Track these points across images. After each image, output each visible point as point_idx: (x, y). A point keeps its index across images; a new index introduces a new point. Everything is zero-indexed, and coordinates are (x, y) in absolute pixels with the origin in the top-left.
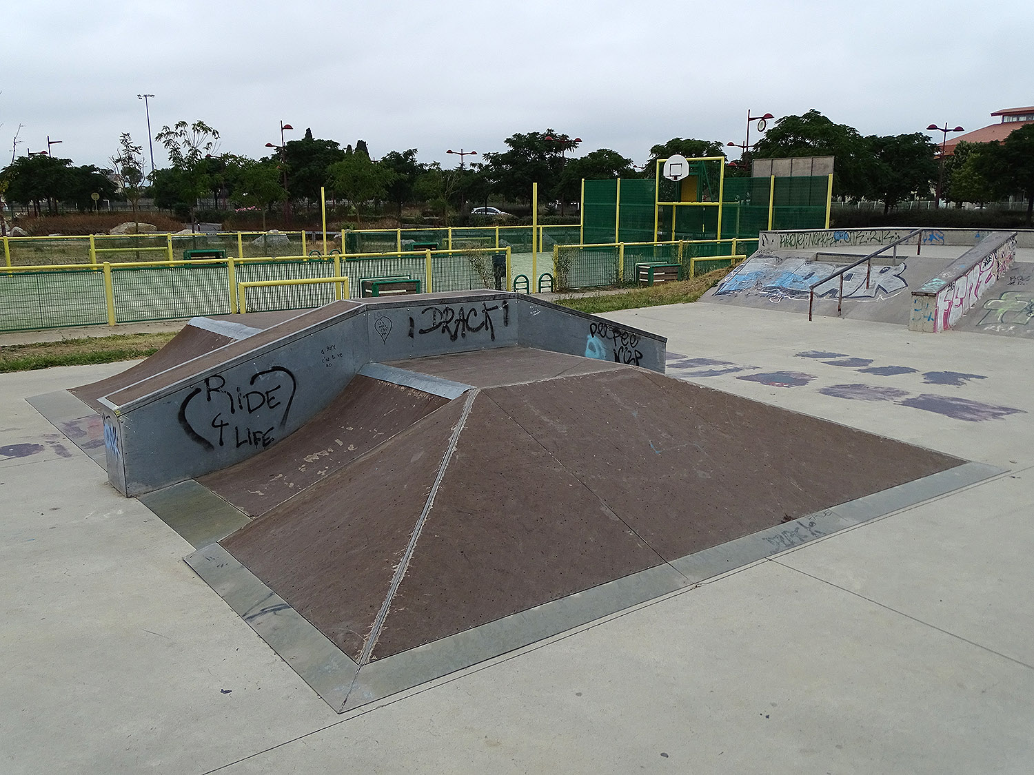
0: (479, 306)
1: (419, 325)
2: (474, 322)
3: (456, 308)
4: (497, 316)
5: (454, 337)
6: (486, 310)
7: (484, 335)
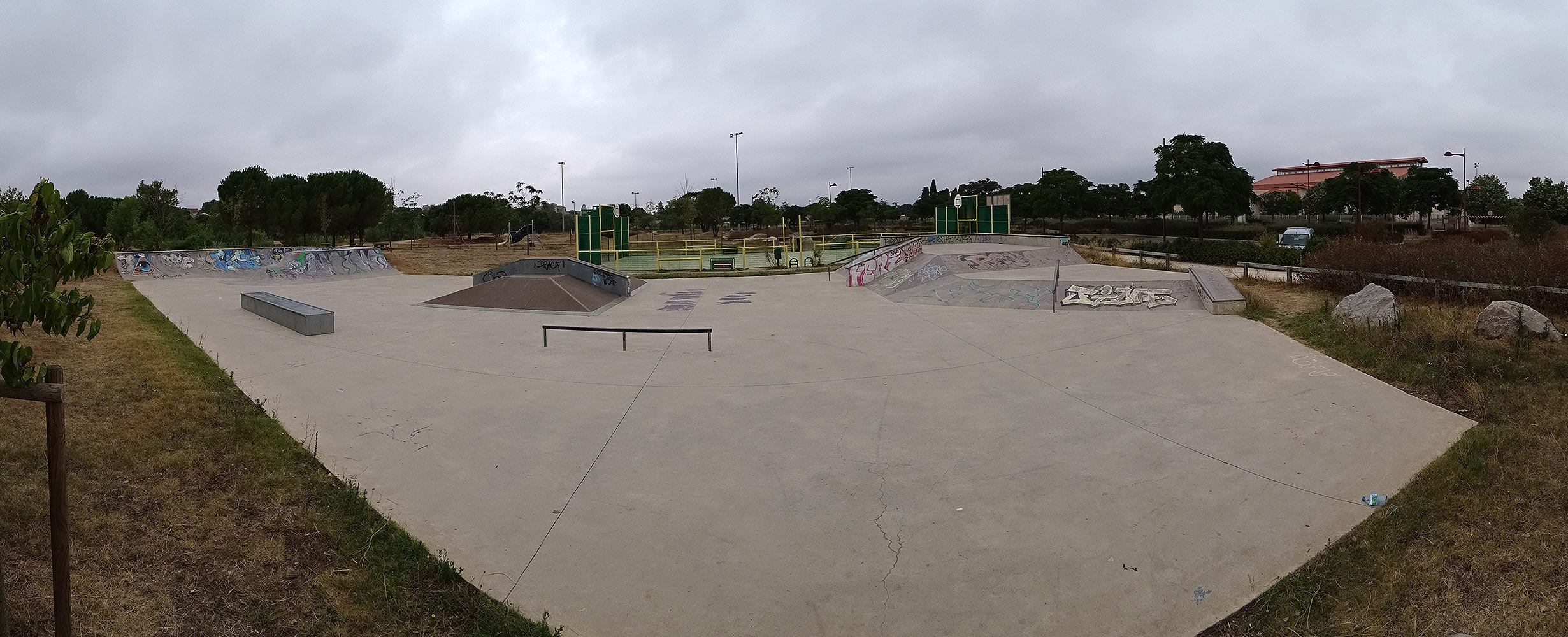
0: (555, 261)
1: (537, 265)
2: (553, 266)
3: (548, 261)
4: (561, 265)
5: (547, 269)
6: (557, 263)
7: (556, 269)
